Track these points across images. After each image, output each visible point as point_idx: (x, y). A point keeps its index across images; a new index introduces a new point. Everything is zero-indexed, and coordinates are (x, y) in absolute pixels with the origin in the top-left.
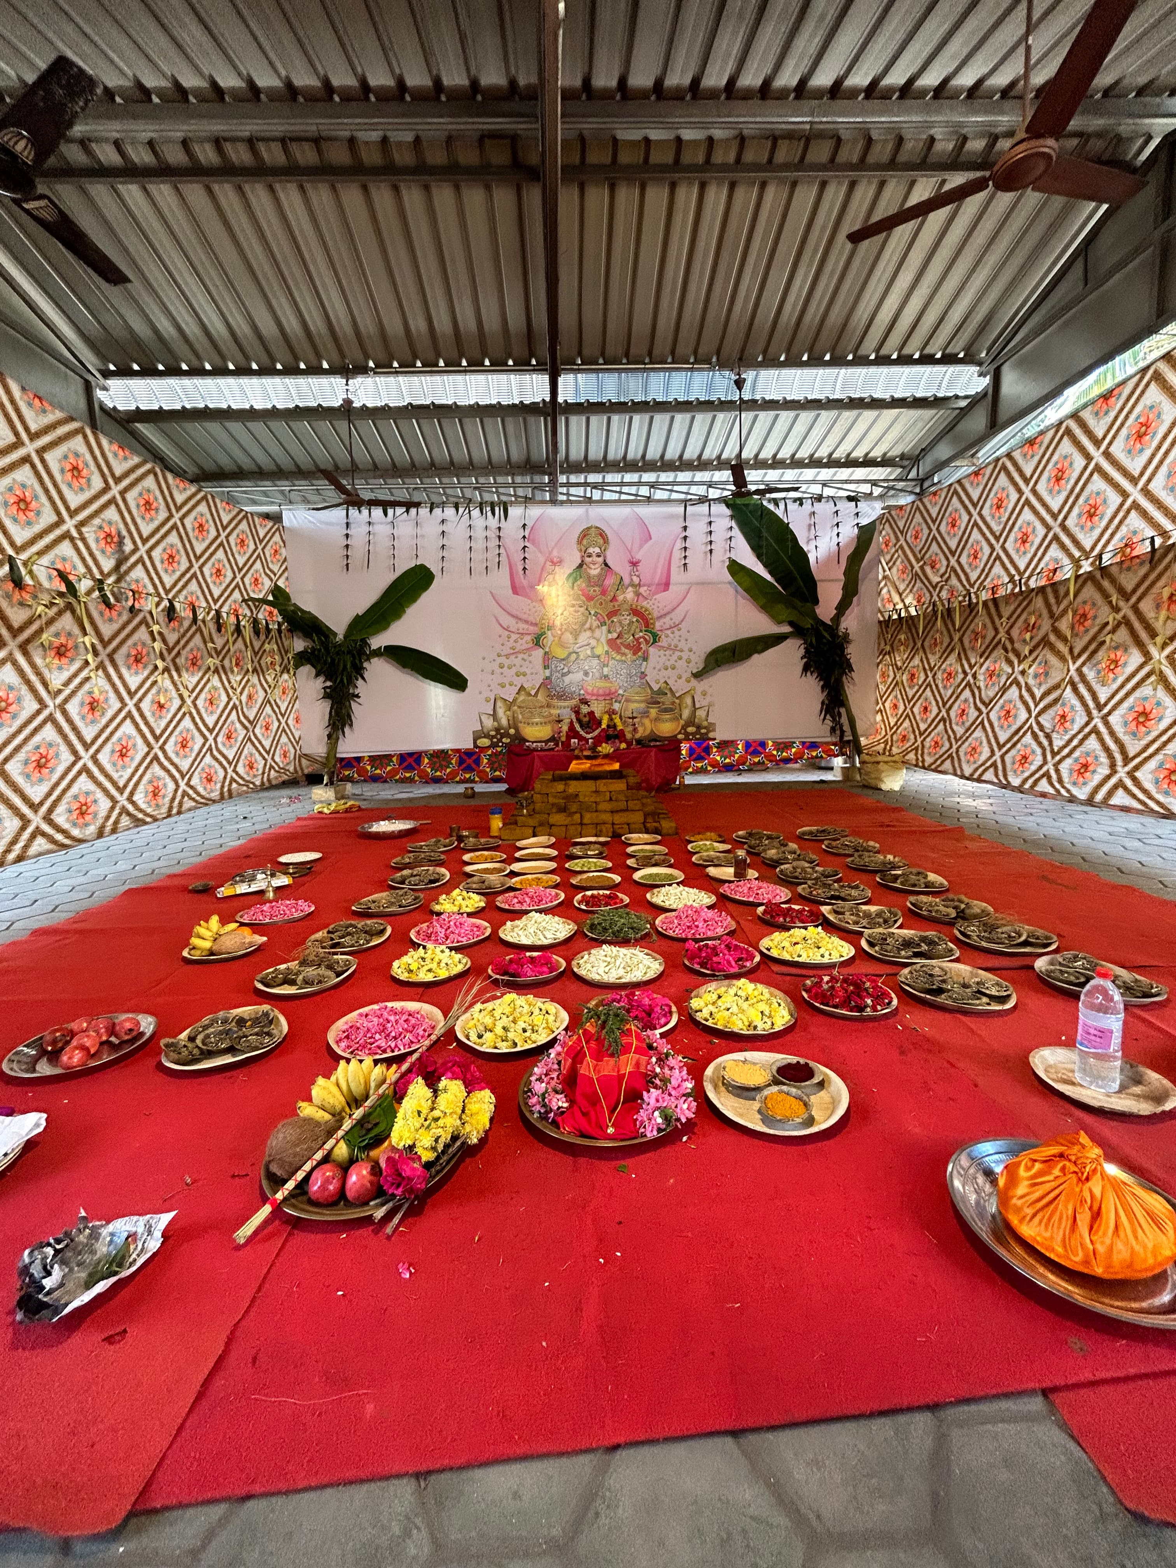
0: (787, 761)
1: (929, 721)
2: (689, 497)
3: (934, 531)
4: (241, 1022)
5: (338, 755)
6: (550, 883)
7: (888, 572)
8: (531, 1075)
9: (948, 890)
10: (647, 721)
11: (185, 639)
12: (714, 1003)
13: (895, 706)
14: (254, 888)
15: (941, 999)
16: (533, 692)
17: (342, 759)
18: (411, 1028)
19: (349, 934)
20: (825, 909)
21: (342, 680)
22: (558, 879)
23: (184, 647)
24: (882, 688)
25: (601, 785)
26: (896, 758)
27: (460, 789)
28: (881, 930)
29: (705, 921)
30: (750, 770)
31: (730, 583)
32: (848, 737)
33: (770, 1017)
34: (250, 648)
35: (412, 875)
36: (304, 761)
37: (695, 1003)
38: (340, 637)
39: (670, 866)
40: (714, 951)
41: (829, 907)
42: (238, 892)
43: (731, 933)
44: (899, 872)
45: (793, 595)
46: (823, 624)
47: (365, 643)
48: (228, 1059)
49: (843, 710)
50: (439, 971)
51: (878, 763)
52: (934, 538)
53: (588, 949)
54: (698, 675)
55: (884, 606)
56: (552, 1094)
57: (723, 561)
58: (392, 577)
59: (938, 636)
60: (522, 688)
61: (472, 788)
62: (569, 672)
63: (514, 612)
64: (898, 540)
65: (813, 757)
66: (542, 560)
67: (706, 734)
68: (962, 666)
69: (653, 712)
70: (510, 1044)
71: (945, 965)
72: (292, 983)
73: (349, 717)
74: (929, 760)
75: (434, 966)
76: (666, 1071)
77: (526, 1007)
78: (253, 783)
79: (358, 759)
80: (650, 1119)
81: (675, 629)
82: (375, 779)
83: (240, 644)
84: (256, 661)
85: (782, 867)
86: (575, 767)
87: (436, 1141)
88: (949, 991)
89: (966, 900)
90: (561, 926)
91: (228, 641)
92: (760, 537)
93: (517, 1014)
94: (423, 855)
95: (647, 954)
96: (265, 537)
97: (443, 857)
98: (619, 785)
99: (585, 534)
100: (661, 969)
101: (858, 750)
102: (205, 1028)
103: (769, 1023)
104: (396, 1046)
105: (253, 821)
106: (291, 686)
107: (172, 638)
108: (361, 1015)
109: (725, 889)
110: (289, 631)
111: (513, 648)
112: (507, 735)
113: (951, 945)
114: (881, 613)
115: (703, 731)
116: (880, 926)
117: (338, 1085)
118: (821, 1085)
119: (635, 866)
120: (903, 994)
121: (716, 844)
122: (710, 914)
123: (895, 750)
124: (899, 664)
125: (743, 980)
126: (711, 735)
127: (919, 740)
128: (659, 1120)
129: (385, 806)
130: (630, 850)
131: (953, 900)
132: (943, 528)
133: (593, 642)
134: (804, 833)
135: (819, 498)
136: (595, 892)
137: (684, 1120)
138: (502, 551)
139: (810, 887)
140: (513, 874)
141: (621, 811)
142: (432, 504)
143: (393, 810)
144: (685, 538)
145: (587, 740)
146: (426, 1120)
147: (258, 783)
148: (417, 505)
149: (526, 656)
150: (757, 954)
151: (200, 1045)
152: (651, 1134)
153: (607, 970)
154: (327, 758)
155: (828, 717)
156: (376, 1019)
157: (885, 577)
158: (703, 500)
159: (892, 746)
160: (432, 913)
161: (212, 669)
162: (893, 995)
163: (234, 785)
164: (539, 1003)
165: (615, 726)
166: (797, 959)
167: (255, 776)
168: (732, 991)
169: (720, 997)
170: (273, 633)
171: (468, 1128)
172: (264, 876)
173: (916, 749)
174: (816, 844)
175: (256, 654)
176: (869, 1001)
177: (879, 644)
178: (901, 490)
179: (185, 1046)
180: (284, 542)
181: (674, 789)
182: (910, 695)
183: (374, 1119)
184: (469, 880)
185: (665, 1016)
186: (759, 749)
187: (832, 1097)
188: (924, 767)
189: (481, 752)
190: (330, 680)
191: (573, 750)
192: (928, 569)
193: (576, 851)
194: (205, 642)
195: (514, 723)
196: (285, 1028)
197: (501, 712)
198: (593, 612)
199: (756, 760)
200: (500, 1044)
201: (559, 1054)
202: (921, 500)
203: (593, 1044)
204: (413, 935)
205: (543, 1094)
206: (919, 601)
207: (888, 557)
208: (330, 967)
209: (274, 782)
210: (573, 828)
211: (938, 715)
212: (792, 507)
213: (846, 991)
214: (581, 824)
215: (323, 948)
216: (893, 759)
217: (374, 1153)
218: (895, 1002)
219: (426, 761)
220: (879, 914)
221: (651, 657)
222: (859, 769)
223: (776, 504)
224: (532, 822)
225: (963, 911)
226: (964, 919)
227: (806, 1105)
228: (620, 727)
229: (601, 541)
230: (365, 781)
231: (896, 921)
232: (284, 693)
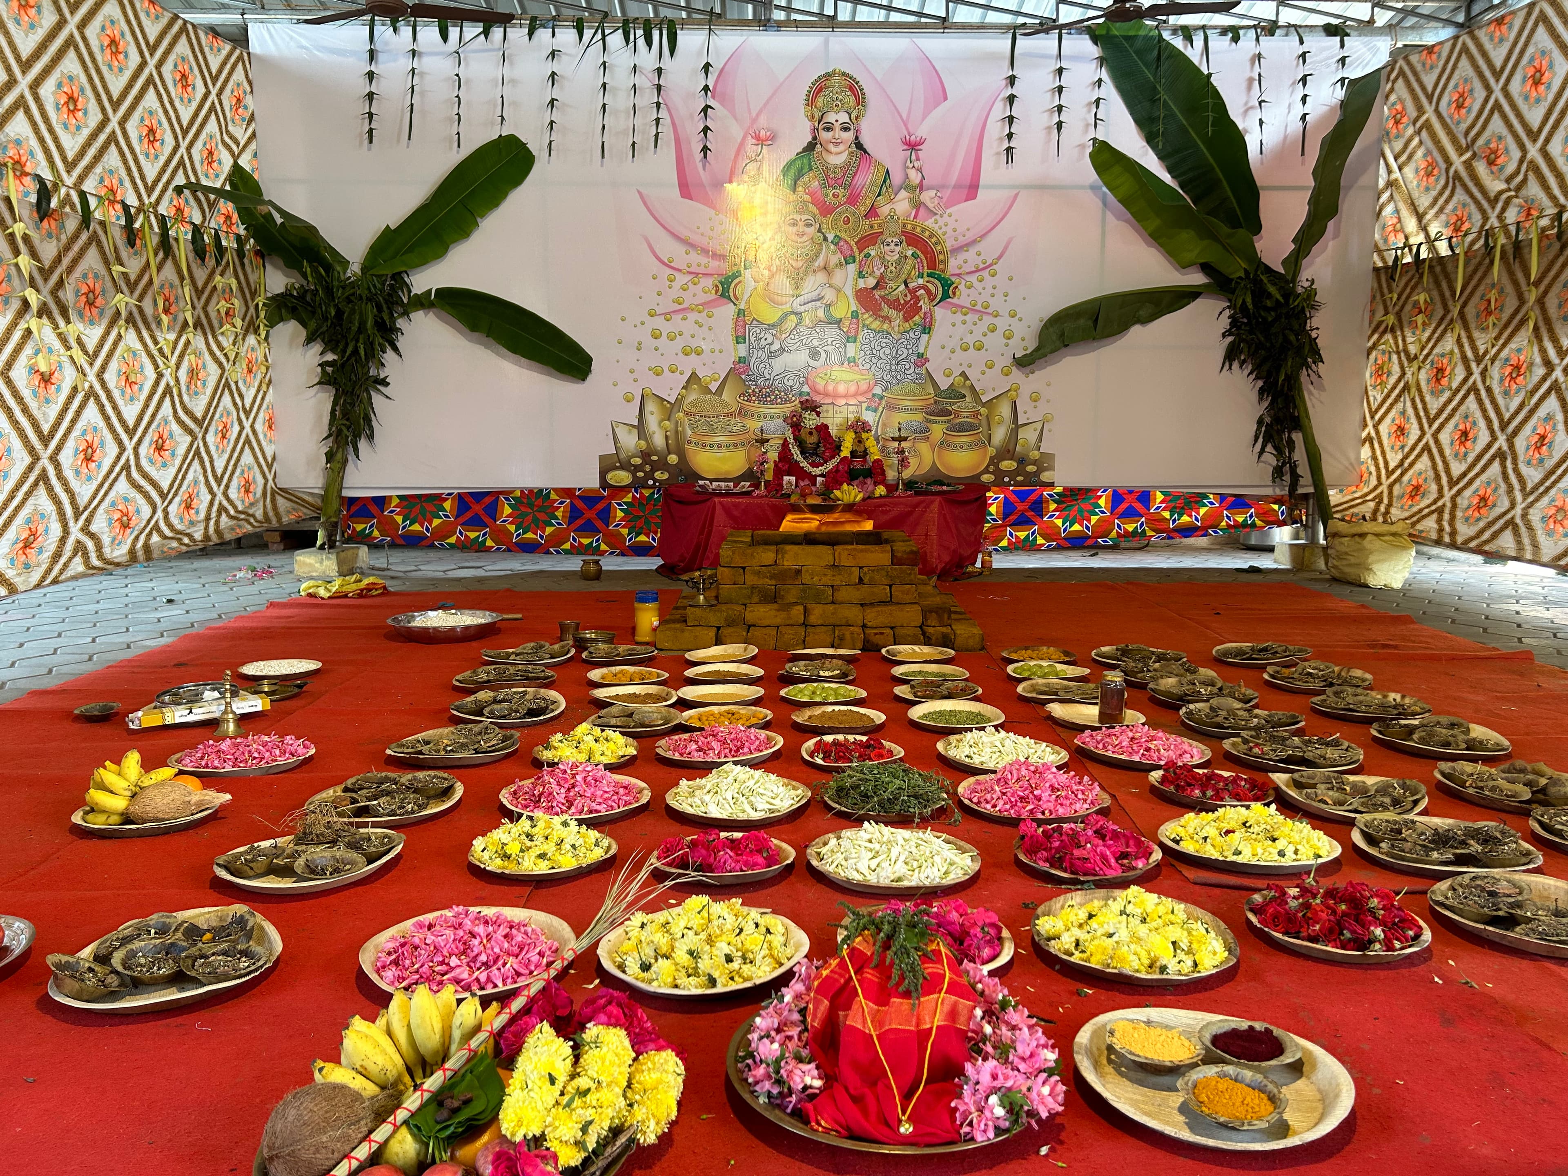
0: (1188, 531)
1: (1470, 459)
2: (1021, 20)
3: (1498, 94)
4: (193, 932)
5: (346, 493)
6: (754, 721)
7: (1396, 175)
8: (749, 1031)
9: (1508, 757)
10: (924, 448)
11: (71, 255)
12: (1081, 926)
13: (1401, 431)
14: (199, 714)
15: (1517, 933)
16: (714, 387)
17: (352, 501)
18: (516, 950)
19: (388, 793)
20: (1280, 779)
21: (356, 352)
22: (770, 715)
23: (70, 270)
24: (1376, 396)
25: (844, 555)
26: (1397, 528)
27: (574, 564)
28: (1390, 816)
29: (1053, 788)
30: (1114, 548)
31: (1093, 188)
32: (1306, 487)
33: (1189, 952)
34: (187, 281)
35: (495, 701)
36: (280, 501)
37: (1045, 925)
38: (355, 268)
39: (977, 699)
40: (1074, 840)
41: (1285, 777)
42: (169, 721)
43: (1104, 812)
44: (1416, 722)
45: (1212, 213)
46: (1268, 270)
47: (399, 281)
48: (172, 995)
49: (1297, 437)
50: (558, 857)
51: (1363, 535)
52: (1497, 106)
53: (836, 830)
54: (1024, 363)
55: (1386, 241)
56: (793, 1063)
57: (1082, 146)
58: (456, 157)
59: (1493, 295)
60: (693, 378)
61: (597, 562)
62: (782, 350)
63: (684, 233)
64: (1421, 111)
65: (1237, 526)
66: (737, 132)
67: (1037, 474)
68: (1543, 351)
69: (938, 430)
70: (703, 979)
71: (1517, 877)
72: (286, 871)
73: (368, 421)
74: (1465, 531)
75: (549, 848)
76: (1004, 1030)
77: (730, 918)
78: (189, 535)
79: (381, 502)
80: (981, 1110)
81: (985, 273)
82: (413, 542)
83: (169, 270)
84: (199, 306)
85: (1192, 706)
86: (789, 524)
87: (584, 1130)
88: (1529, 920)
89: (1549, 771)
90: (782, 789)
91: (148, 264)
92: (1154, 101)
93: (714, 929)
94: (512, 670)
95: (948, 842)
96: (220, 71)
97: (550, 673)
98: (879, 556)
99: (819, 87)
100: (976, 866)
101: (1324, 511)
102: (126, 940)
103: (1189, 963)
104: (489, 979)
105: (186, 607)
106: (261, 358)
107: (48, 251)
108: (420, 925)
109: (1085, 740)
110: (259, 253)
111: (677, 301)
112: (663, 465)
113: (1527, 845)
114: (1379, 252)
115: (1031, 468)
116: (1386, 809)
117: (389, 1033)
118: (1297, 1069)
119: (911, 697)
120: (1440, 922)
121: (1060, 667)
122: (1063, 777)
123: (1396, 513)
124: (1413, 349)
125: (1134, 889)
126: (1045, 477)
127: (1448, 495)
128: (1000, 1112)
129: (432, 589)
130: (898, 671)
131: (1522, 771)
132: (1515, 87)
133: (829, 295)
134: (1227, 653)
135: (1271, 28)
136: (840, 737)
137: (1044, 1115)
138: (662, 113)
139: (1245, 741)
140: (683, 704)
141: (881, 603)
142: (533, 19)
143: (448, 595)
144: (1011, 99)
145: (813, 478)
146: (562, 1094)
147: (198, 536)
148: (505, 20)
149: (702, 317)
150: (1156, 847)
151: (120, 968)
152: (984, 1136)
153: (873, 866)
154: (323, 498)
155: (1269, 448)
156: (449, 933)
157: (1390, 184)
158: (1046, 26)
159: (1390, 505)
160: (538, 764)
161: (124, 314)
162: (1422, 923)
163: (155, 538)
164: (754, 913)
165: (865, 453)
166: (1232, 858)
167: (192, 523)
168: (1116, 906)
169: (1091, 916)
170: (228, 256)
171: (639, 1113)
172: (216, 694)
173: (1440, 511)
174: (1251, 673)
175: (199, 292)
176: (1378, 932)
177: (1373, 312)
178: (1430, 17)
179: (91, 970)
180: (250, 83)
181: (971, 575)
182: (1433, 409)
183: (461, 1092)
184: (603, 712)
185: (989, 942)
186: (1138, 506)
187: (1320, 1091)
188: (1453, 546)
189: (611, 497)
190: (333, 350)
191: (789, 496)
192: (1481, 168)
193: (799, 668)
194: (107, 263)
195: (677, 444)
196: (278, 946)
197: (653, 422)
198: (830, 237)
199: (1130, 528)
200: (683, 980)
201: (798, 997)
202: (1471, 34)
203: (869, 974)
204: (505, 797)
205: (777, 1062)
206: (1457, 230)
207: (1398, 145)
208: (354, 846)
209: (228, 536)
210: (790, 631)
211: (1489, 446)
212: (1219, 44)
213: (1334, 912)
214: (805, 625)
215: (341, 815)
216: (1393, 529)
217: (465, 1152)
218: (1427, 935)
219: (508, 510)
220: (1383, 790)
221: (936, 326)
222: (1325, 549)
223: (1189, 38)
224: (715, 618)
225: (1543, 790)
226: (1546, 804)
227: (1273, 1099)
228: (875, 454)
229: (852, 101)
230: (393, 545)
231: (1416, 803)
232: (250, 371)
